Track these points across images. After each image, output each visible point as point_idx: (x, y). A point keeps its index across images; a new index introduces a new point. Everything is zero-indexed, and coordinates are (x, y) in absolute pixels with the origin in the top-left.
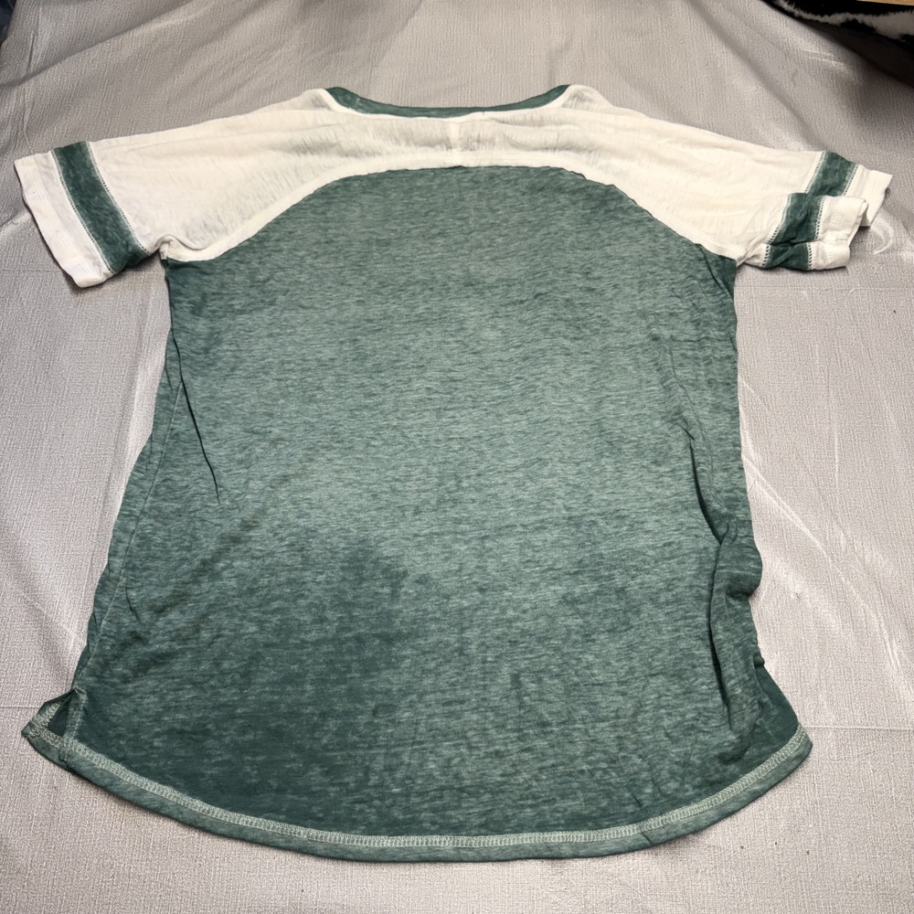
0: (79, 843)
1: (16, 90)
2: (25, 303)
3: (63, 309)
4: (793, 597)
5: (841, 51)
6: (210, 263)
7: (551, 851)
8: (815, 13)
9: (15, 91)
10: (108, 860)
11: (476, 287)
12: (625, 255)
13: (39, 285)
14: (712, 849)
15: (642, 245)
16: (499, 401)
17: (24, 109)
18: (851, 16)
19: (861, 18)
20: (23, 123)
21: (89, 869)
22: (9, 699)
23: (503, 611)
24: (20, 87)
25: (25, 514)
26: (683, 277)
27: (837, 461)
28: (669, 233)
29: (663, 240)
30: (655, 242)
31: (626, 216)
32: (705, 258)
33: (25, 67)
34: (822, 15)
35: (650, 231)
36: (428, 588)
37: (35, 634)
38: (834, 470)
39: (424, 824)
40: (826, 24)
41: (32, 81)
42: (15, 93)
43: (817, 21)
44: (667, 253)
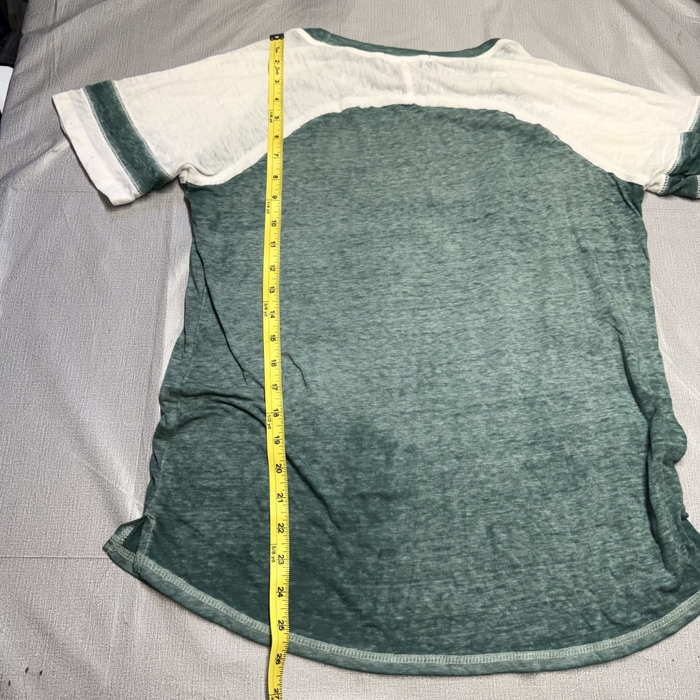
0: (149, 668)
1: (46, 36)
2: (68, 219)
3: (100, 224)
6: (220, 187)
7: (524, 667)
9: (46, 38)
10: (174, 681)
11: (437, 207)
12: (553, 181)
13: (79, 203)
14: (650, 662)
15: (566, 173)
16: (461, 302)
17: (54, 53)
20: (54, 65)
21: (159, 689)
22: (83, 551)
23: (476, 475)
24: (50, 34)
25: (83, 397)
26: (600, 199)
28: (586, 164)
29: (582, 169)
30: (576, 171)
31: (552, 149)
32: (617, 184)
33: (51, 17)
35: (572, 162)
36: (415, 456)
37: (99, 497)
39: (422, 646)
41: (59, 28)
42: (46, 39)
44: (587, 180)
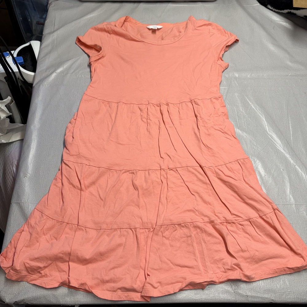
4: (281, 170)
5: (287, 20)
18: (289, 11)
19: (292, 11)
27: (291, 134)
34: (281, 10)
38: (291, 136)
40: (282, 13)
43: (279, 12)
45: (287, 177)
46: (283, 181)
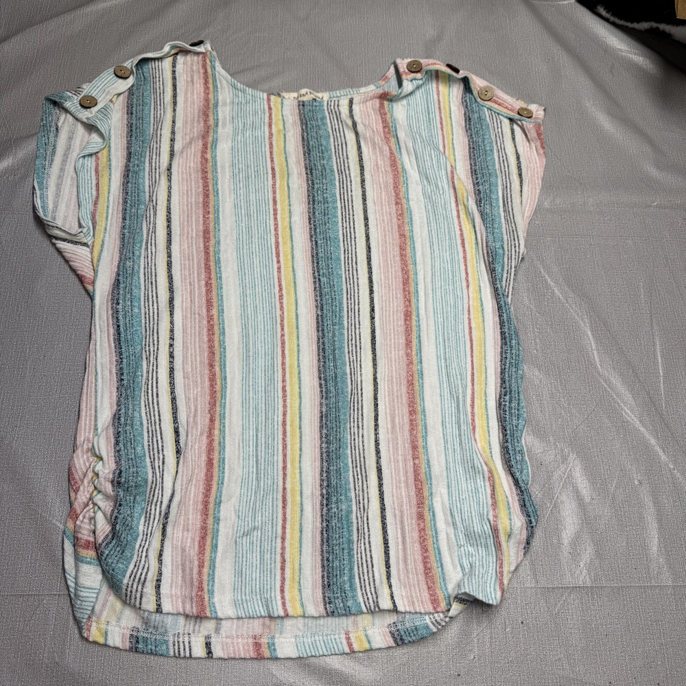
4: (636, 483)
5: (646, 51)
8: (627, 20)
18: (654, 25)
19: (663, 27)
27: (661, 374)
34: (632, 22)
38: (660, 382)
40: (634, 29)
43: (627, 27)
45: (651, 505)
46: (641, 518)
